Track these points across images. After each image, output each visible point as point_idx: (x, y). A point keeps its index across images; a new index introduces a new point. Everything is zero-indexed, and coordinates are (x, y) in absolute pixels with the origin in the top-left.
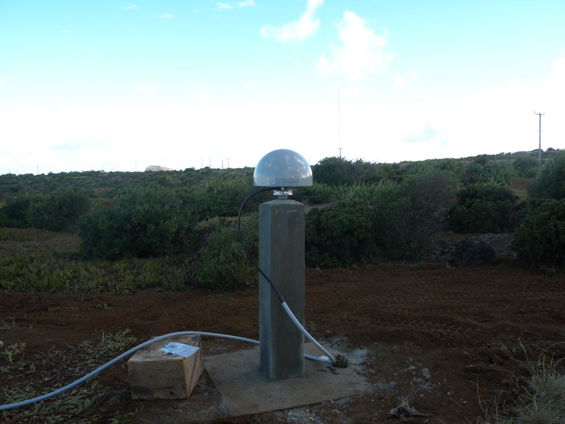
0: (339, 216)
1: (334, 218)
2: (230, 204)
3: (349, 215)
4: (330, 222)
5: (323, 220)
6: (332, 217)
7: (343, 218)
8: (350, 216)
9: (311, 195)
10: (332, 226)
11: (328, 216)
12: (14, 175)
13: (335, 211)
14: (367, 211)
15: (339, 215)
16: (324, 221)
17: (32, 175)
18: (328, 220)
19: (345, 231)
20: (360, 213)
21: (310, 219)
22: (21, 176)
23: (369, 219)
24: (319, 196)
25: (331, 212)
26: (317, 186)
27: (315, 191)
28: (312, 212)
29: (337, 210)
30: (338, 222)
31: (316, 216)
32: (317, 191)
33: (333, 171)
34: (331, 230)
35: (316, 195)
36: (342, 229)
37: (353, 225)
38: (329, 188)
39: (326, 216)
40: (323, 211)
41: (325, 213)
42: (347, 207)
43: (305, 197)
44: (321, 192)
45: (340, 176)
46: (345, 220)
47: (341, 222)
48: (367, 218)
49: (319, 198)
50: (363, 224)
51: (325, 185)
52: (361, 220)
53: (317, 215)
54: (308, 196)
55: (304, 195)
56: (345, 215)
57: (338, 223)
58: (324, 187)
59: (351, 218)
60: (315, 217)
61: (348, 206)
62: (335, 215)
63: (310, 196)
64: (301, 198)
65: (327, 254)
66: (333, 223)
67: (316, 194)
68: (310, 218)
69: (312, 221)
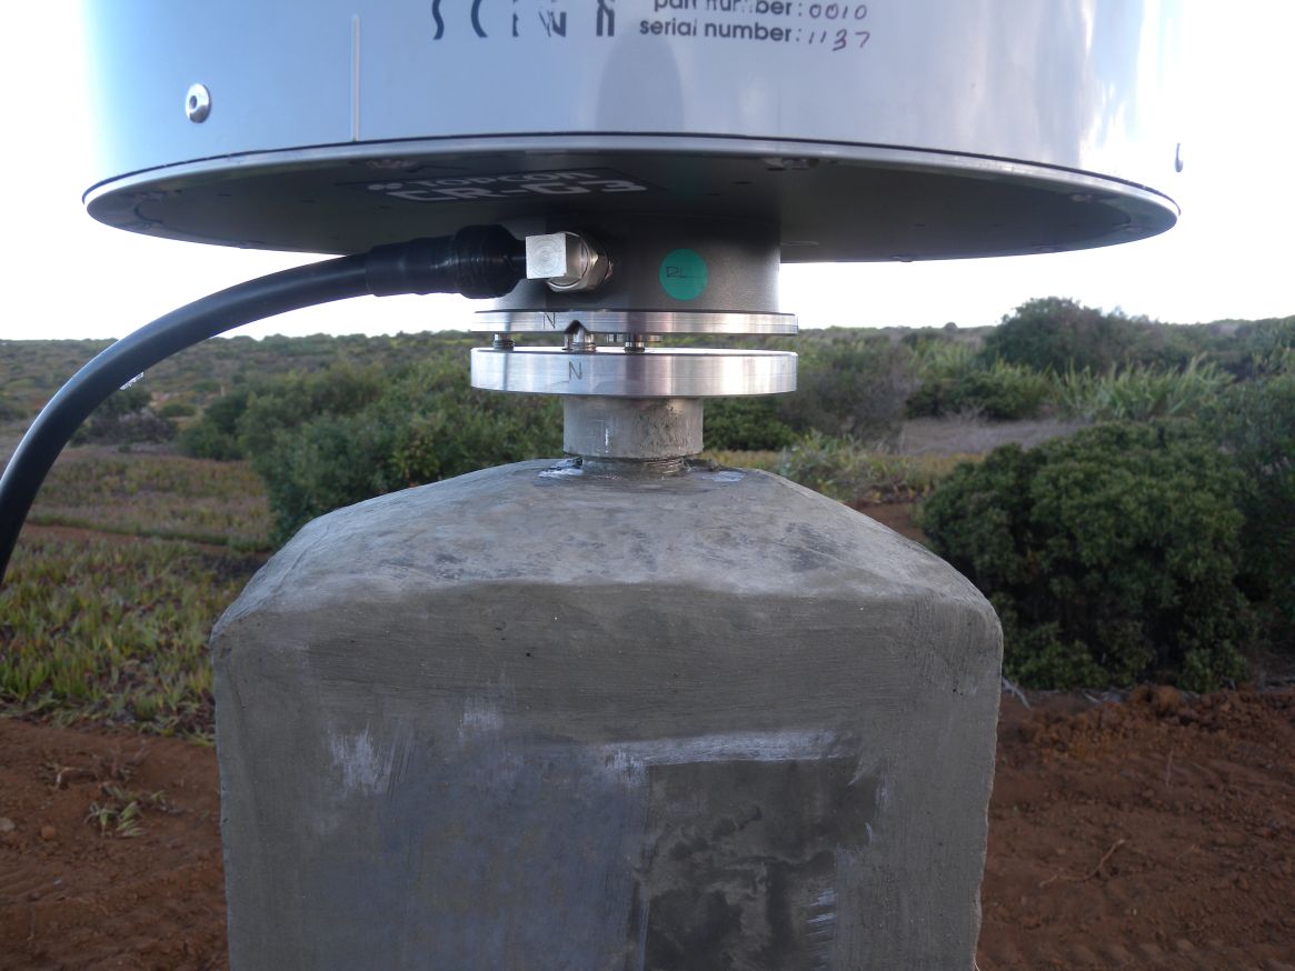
0: (1104, 484)
1: (1086, 490)
2: (761, 414)
3: (1148, 480)
4: (1070, 503)
5: (1043, 496)
6: (1076, 483)
7: (1124, 493)
8: (1151, 487)
9: (987, 396)
10: (1078, 521)
11: (1062, 482)
12: (329, 336)
13: (1089, 459)
14: (1218, 466)
15: (1104, 477)
16: (1046, 501)
17: (362, 336)
18: (1058, 498)
19: (1128, 542)
20: (1192, 473)
21: (989, 486)
22: (342, 338)
23: (1229, 499)
24: (1009, 399)
25: (1071, 463)
26: (1006, 373)
27: (999, 385)
28: (997, 458)
29: (1096, 458)
30: (1098, 506)
31: (1011, 474)
32: (1005, 384)
33: (1050, 332)
34: (1071, 537)
35: (1001, 396)
36: (1119, 535)
37: (1164, 521)
38: (1040, 379)
39: (1054, 482)
40: (1039, 458)
41: (1050, 466)
42: (1138, 447)
43: (971, 400)
44: (1016, 389)
45: (1069, 347)
46: (1129, 503)
47: (1113, 505)
48: (1220, 496)
49: (1008, 405)
50: (1206, 519)
51: (1028, 368)
52: (1197, 503)
53: (1015, 470)
54: (979, 399)
55: (968, 394)
56: (1132, 481)
57: (1103, 512)
58: (1024, 374)
59: (1156, 492)
60: (1007, 479)
61: (1137, 441)
62: (1089, 476)
63: (985, 398)
64: (961, 403)
65: (1051, 628)
66: (1082, 508)
67: (1001, 392)
68: (988, 481)
69: (994, 493)
